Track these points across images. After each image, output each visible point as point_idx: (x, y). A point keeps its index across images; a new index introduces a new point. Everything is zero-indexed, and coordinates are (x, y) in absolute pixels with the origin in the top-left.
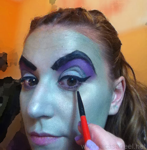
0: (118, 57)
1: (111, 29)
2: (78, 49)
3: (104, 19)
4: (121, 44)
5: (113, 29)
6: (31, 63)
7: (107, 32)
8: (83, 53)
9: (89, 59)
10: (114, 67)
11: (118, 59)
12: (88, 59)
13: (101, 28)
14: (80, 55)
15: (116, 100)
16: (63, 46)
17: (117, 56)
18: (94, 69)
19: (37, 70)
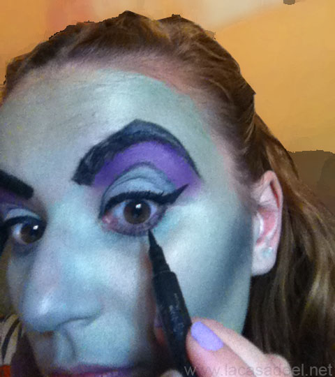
0: (251, 126)
1: (221, 56)
2: (139, 118)
3: (198, 32)
4: (254, 93)
5: (228, 56)
6: (15, 178)
7: (213, 63)
8: (154, 126)
9: (175, 139)
10: (244, 151)
11: (251, 132)
12: (172, 141)
13: (193, 54)
14: (148, 132)
15: (265, 233)
16: (97, 115)
17: (249, 124)
18: (191, 163)
19: (35, 193)
